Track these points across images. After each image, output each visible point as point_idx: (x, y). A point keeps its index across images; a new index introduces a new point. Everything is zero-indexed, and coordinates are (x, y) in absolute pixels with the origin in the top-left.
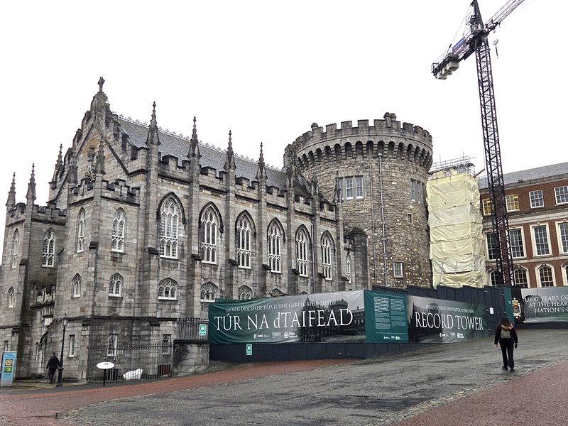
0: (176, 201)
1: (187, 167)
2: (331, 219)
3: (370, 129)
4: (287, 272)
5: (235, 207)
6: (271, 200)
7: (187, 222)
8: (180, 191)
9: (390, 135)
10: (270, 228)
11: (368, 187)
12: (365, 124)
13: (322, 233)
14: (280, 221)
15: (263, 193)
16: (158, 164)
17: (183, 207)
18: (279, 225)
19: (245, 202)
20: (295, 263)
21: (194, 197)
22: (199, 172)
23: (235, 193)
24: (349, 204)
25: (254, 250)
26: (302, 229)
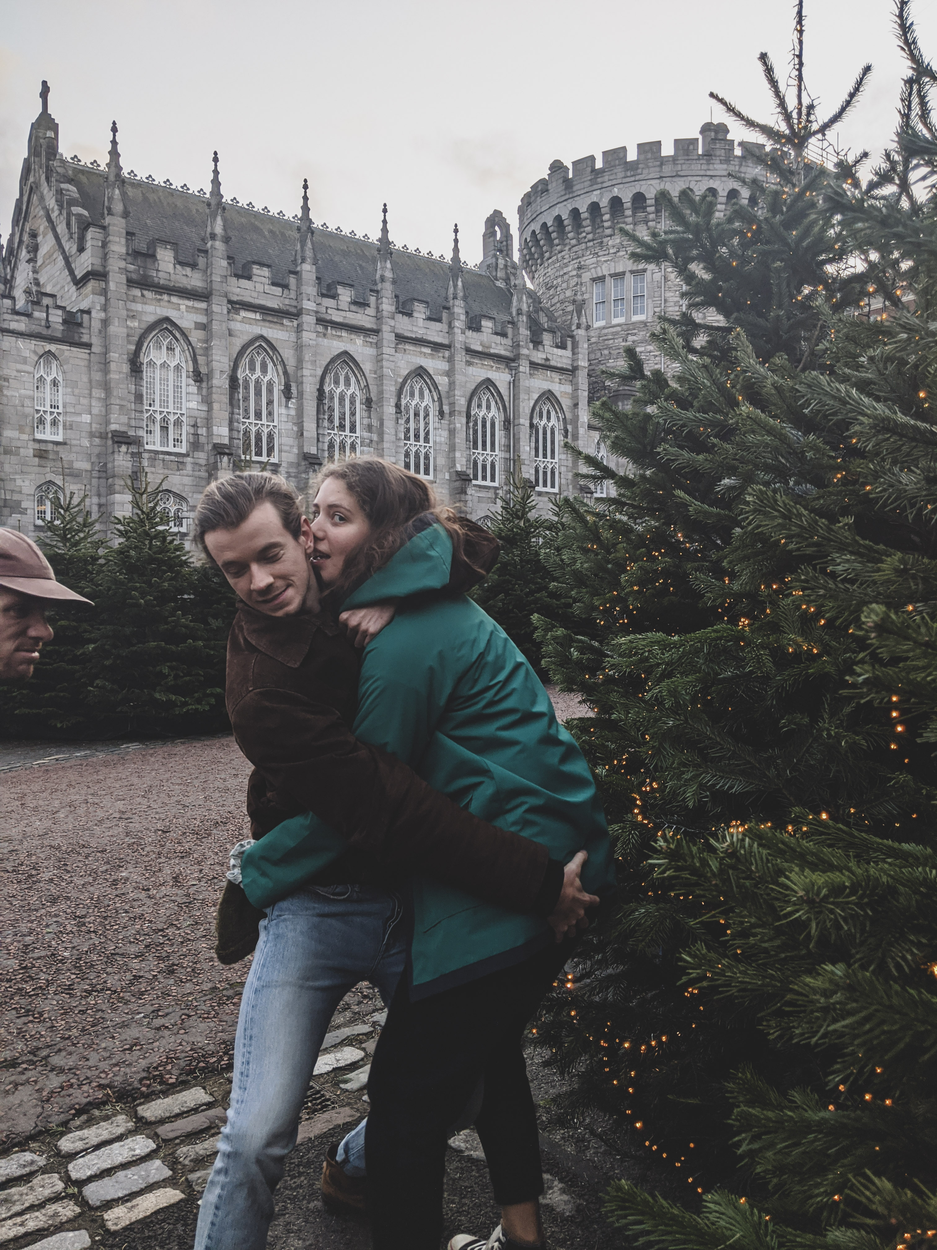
0: (178, 335)
1: (202, 262)
2: (559, 365)
3: (663, 161)
4: (447, 476)
5: (317, 344)
6: (410, 328)
7: (205, 378)
8: (185, 313)
9: (709, 173)
10: (407, 387)
11: (656, 294)
12: (653, 153)
13: (536, 396)
14: (431, 372)
15: (385, 313)
16: (129, 259)
17: (193, 348)
18: (428, 381)
19: (344, 334)
20: (464, 460)
21: (215, 326)
22: (229, 273)
23: (320, 315)
24: (617, 333)
25: (366, 434)
26: (487, 387)
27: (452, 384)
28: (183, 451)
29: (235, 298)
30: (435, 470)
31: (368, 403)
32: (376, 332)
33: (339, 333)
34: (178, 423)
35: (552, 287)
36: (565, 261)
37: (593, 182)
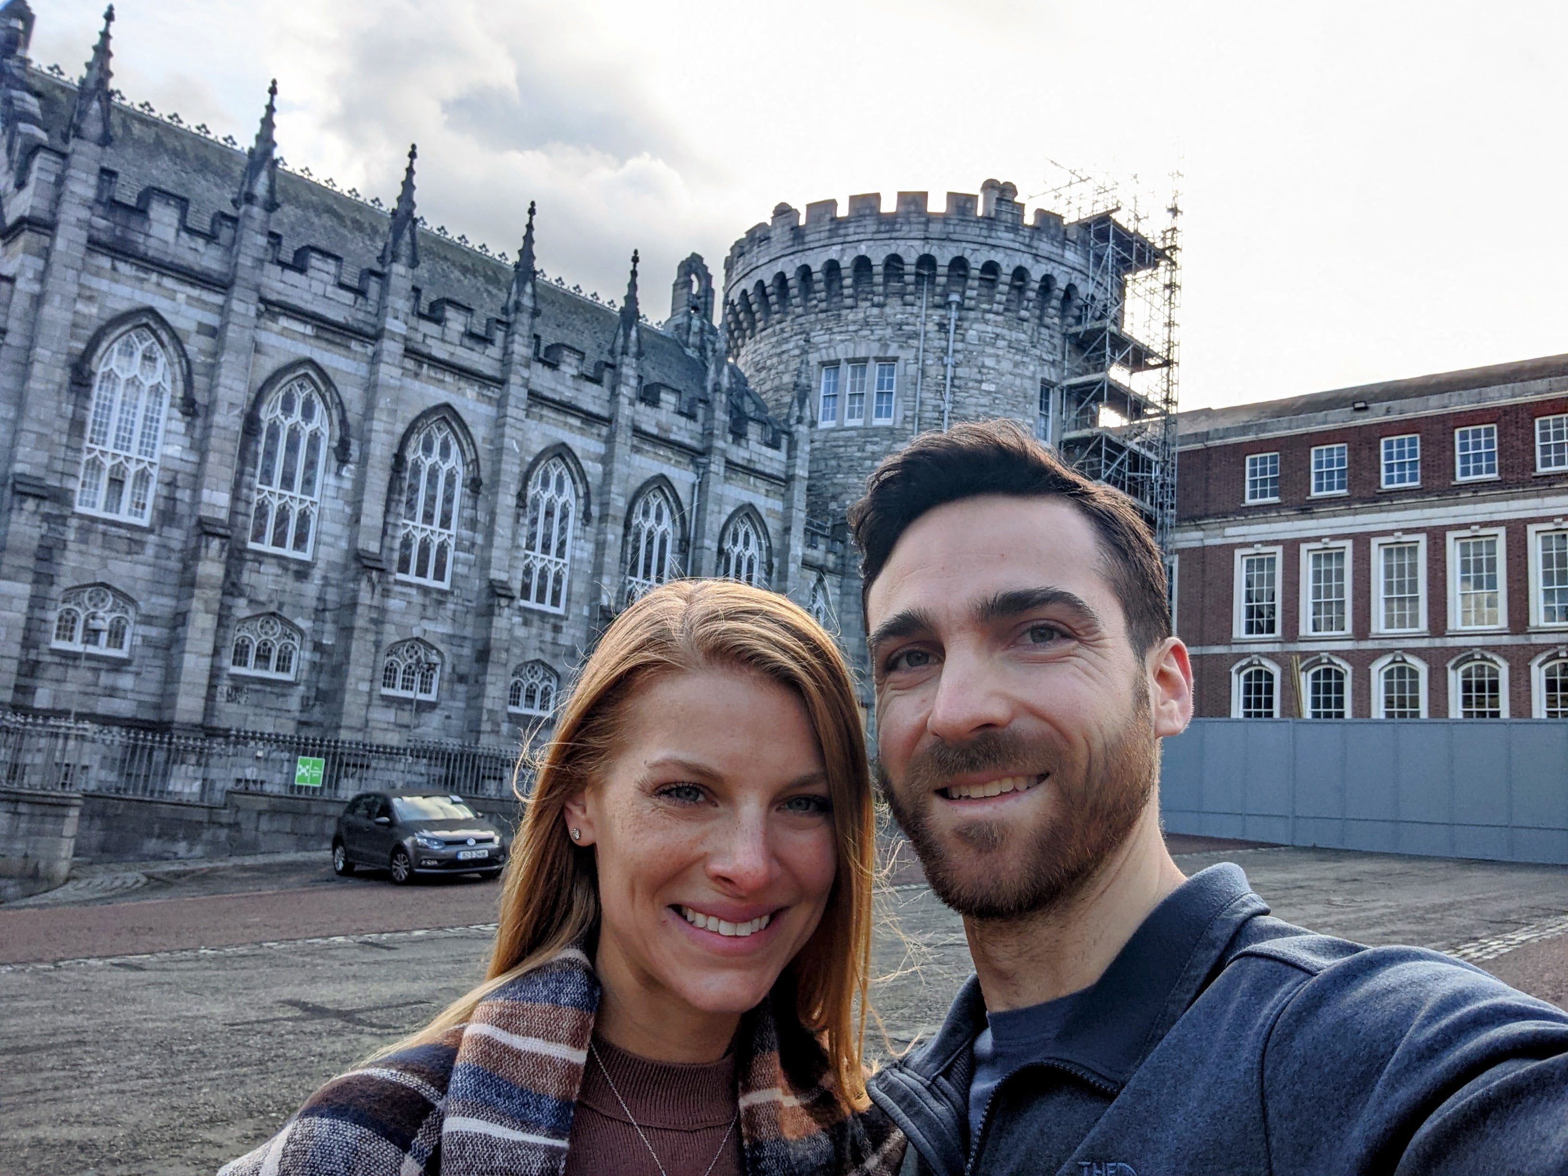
0: (165, 337)
1: (225, 234)
2: (768, 471)
3: (930, 219)
4: (586, 612)
5: (401, 388)
6: (553, 385)
7: (201, 411)
8: (184, 307)
9: (990, 241)
10: (539, 472)
11: (909, 393)
12: (916, 205)
13: (730, 510)
14: (579, 454)
15: (516, 358)
16: (100, 210)
17: (188, 362)
18: (572, 466)
19: (448, 378)
20: (615, 589)
21: (232, 333)
22: (269, 258)
23: (410, 344)
24: (850, 439)
25: (466, 533)
26: (660, 488)
27: (607, 475)
28: (145, 522)
29: (274, 297)
30: (568, 600)
31: (475, 485)
32: (502, 382)
33: (440, 376)
34: (143, 477)
35: (763, 368)
36: (785, 335)
37: (833, 233)
